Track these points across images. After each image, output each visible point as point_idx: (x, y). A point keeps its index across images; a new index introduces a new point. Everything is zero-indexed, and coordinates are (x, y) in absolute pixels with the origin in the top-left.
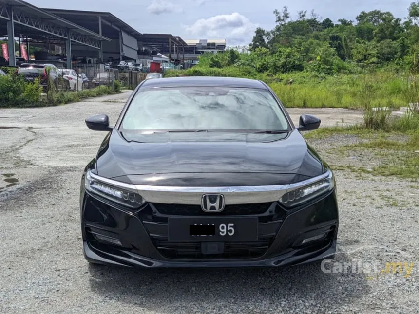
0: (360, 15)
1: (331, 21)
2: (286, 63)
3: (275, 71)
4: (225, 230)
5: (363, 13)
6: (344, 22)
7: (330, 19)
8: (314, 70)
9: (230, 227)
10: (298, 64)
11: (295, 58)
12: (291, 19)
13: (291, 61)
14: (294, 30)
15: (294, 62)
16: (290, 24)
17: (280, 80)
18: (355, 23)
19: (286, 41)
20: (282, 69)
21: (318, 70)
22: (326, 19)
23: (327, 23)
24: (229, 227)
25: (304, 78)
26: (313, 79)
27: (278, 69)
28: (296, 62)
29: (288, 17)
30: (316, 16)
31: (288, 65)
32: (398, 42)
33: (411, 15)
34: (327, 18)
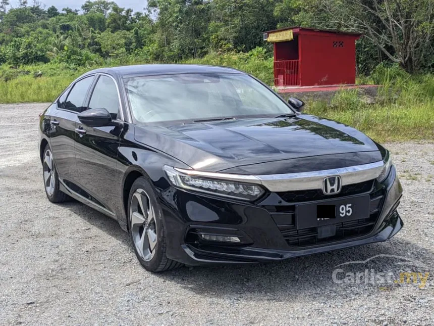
0: (86, 4)
1: (57, 10)
2: (27, 54)
3: (15, 63)
4: (344, 211)
5: (89, 2)
6: (69, 11)
7: (56, 7)
8: (63, 61)
9: (349, 207)
10: (41, 54)
11: (37, 48)
12: (11, 6)
13: (32, 52)
14: (17, 17)
15: (36, 53)
16: (11, 11)
17: (28, 73)
18: (81, 12)
19: (11, 30)
20: (24, 60)
21: (67, 62)
22: (51, 7)
23: (53, 12)
24: (347, 207)
25: (54, 69)
26: (65, 71)
27: (19, 60)
28: (39, 53)
29: (8, 4)
30: (38, 3)
31: (30, 56)
32: (132, 33)
33: (150, 6)
34: (53, 6)
